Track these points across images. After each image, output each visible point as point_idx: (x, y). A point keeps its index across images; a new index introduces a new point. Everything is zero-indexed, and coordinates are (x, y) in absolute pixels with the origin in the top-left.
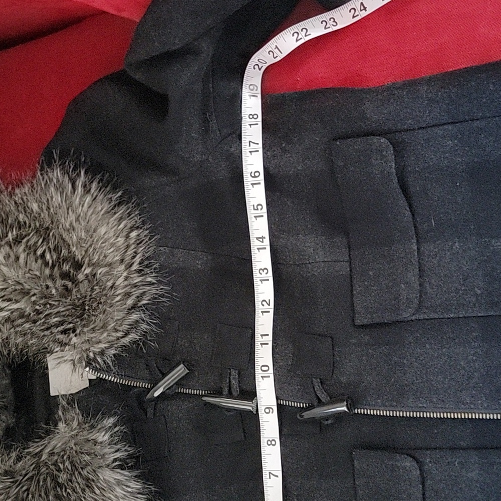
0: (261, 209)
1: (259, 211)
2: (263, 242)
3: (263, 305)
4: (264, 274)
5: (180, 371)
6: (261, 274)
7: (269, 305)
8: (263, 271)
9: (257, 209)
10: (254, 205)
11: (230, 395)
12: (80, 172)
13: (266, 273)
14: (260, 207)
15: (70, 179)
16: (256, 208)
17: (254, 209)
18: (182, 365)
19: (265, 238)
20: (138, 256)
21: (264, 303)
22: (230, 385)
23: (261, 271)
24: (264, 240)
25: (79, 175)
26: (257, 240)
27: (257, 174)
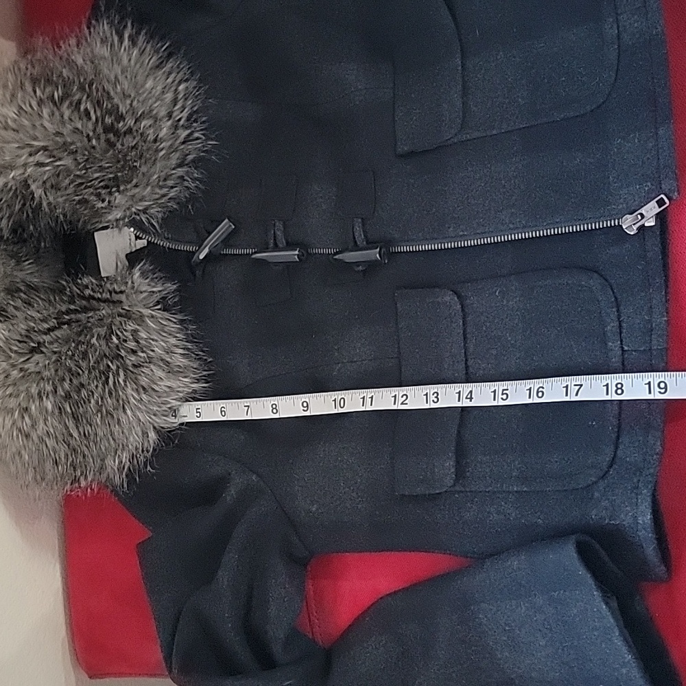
0: (502, 399)
1: (500, 396)
2: (466, 398)
3: (402, 397)
4: (433, 398)
5: (225, 226)
6: (433, 394)
7: (402, 404)
8: (436, 397)
9: (503, 394)
10: (507, 390)
11: (276, 248)
12: (127, 23)
13: (433, 401)
14: (504, 397)
15: (117, 33)
16: (505, 392)
17: (503, 390)
18: (227, 220)
19: (471, 401)
20: (186, 110)
21: (405, 397)
22: (275, 237)
23: (436, 395)
24: (469, 400)
25: (125, 27)
26: (468, 391)
27: (540, 394)
